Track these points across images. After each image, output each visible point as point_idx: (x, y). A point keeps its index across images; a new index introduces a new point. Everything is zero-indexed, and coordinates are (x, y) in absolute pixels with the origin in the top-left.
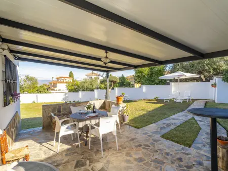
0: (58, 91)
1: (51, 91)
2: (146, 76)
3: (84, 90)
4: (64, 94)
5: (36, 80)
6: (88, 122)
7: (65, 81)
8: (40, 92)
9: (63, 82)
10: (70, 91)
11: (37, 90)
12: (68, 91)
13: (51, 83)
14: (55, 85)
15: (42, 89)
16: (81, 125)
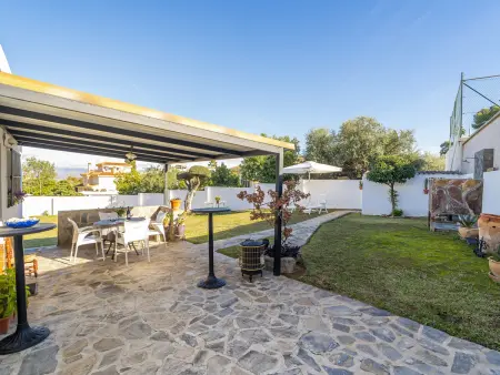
0: (99, 193)
1: (84, 192)
2: (262, 168)
3: (148, 191)
4: (109, 198)
5: (52, 169)
6: (114, 229)
7: (115, 171)
8: (60, 193)
9: (111, 174)
10: (123, 192)
11: (54, 190)
12: (116, 192)
13: (84, 176)
14: (93, 180)
15: (63, 189)
16: (105, 232)
